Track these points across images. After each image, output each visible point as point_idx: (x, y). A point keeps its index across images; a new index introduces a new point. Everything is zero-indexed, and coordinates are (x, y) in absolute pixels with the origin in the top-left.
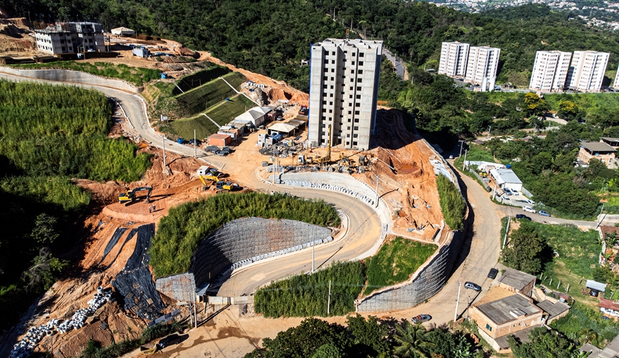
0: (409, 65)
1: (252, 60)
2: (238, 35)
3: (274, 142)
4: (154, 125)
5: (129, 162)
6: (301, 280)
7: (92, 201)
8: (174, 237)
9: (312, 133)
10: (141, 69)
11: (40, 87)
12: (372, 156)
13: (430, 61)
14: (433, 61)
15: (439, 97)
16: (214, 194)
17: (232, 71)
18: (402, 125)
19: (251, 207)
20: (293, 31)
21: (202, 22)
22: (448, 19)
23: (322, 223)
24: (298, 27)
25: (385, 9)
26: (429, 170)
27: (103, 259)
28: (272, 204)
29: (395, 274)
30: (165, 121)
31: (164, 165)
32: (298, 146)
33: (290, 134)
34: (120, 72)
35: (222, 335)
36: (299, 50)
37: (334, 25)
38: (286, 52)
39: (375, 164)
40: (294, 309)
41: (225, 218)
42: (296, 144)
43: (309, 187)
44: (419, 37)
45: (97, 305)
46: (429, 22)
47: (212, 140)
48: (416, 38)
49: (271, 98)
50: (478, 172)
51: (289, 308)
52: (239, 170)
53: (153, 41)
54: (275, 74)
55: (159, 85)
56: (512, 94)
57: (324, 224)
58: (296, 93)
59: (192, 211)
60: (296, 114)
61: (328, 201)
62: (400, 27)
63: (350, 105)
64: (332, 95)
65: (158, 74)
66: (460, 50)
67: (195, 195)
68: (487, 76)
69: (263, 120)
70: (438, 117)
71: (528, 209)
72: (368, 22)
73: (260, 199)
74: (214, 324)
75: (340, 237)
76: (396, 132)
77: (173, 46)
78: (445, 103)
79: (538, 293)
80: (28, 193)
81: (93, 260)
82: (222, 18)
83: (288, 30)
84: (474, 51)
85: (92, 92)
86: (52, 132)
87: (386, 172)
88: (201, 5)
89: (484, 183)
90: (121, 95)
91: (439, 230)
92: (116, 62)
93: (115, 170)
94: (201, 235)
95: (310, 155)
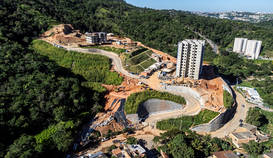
0: (219, 47)
1: (156, 45)
2: (150, 34)
3: (163, 75)
4: (124, 68)
5: (117, 79)
6: (172, 120)
7: (106, 91)
8: (132, 103)
9: (177, 73)
10: (119, 49)
11: (90, 54)
12: (199, 82)
13: (230, 45)
14: (231, 46)
15: (231, 61)
16: (144, 91)
17: (148, 49)
18: (213, 72)
19: (156, 95)
20: (171, 33)
21: (136, 29)
22: (239, 27)
23: (179, 103)
24: (173, 31)
25: (211, 24)
26: (221, 88)
27: (111, 108)
28: (163, 95)
29: (204, 121)
30: (128, 67)
31: (127, 81)
32: (172, 77)
33: (169, 73)
34: (113, 50)
35: (146, 133)
36: (173, 40)
37: (188, 30)
38: (168, 41)
39: (200, 85)
40: (169, 128)
41: (148, 98)
42: (171, 76)
43: (176, 91)
44: (225, 35)
45: (110, 120)
46: (230, 29)
47: (142, 74)
48: (224, 36)
49: (162, 59)
50: (242, 91)
51: (167, 128)
52: (151, 84)
53: (121, 38)
54: (164, 51)
55: (125, 54)
56: (266, 61)
57: (180, 103)
58: (172, 58)
59: (137, 95)
60: (171, 66)
61: (182, 96)
62: (217, 31)
63: (192, 63)
64: (185, 60)
65: (125, 50)
66: (243, 41)
67: (138, 90)
68: (255, 52)
69: (159, 67)
70: (229, 69)
71: (260, 105)
72: (203, 29)
73: (159, 93)
74: (143, 130)
75: (186, 108)
76: (210, 74)
77: (128, 40)
78: (234, 64)
79: (258, 133)
80: (88, 87)
81: (108, 108)
82: (144, 28)
83: (169, 32)
84: (249, 42)
85: (105, 56)
86: (94, 69)
87: (204, 88)
88: (136, 23)
89: (244, 95)
90: (113, 57)
91: (221, 108)
92: (111, 46)
93: (112, 81)
94: (140, 103)
95: (176, 80)
